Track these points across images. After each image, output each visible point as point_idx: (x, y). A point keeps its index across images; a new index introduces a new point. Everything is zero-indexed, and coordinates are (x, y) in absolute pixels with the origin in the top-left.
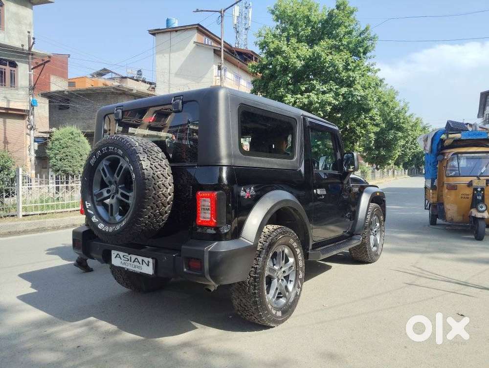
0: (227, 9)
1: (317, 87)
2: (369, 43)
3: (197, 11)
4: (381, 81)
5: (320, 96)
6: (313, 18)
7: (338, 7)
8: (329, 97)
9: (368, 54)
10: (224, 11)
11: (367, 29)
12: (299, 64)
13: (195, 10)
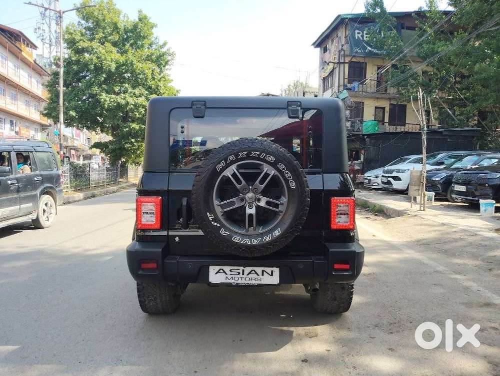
0: (67, 11)
1: (129, 90)
2: (169, 58)
3: (30, 3)
4: (177, 91)
5: (135, 99)
6: (121, 25)
7: (140, 20)
8: (142, 101)
9: (167, 67)
10: (64, 12)
11: (165, 44)
12: (113, 67)
13: (27, 2)
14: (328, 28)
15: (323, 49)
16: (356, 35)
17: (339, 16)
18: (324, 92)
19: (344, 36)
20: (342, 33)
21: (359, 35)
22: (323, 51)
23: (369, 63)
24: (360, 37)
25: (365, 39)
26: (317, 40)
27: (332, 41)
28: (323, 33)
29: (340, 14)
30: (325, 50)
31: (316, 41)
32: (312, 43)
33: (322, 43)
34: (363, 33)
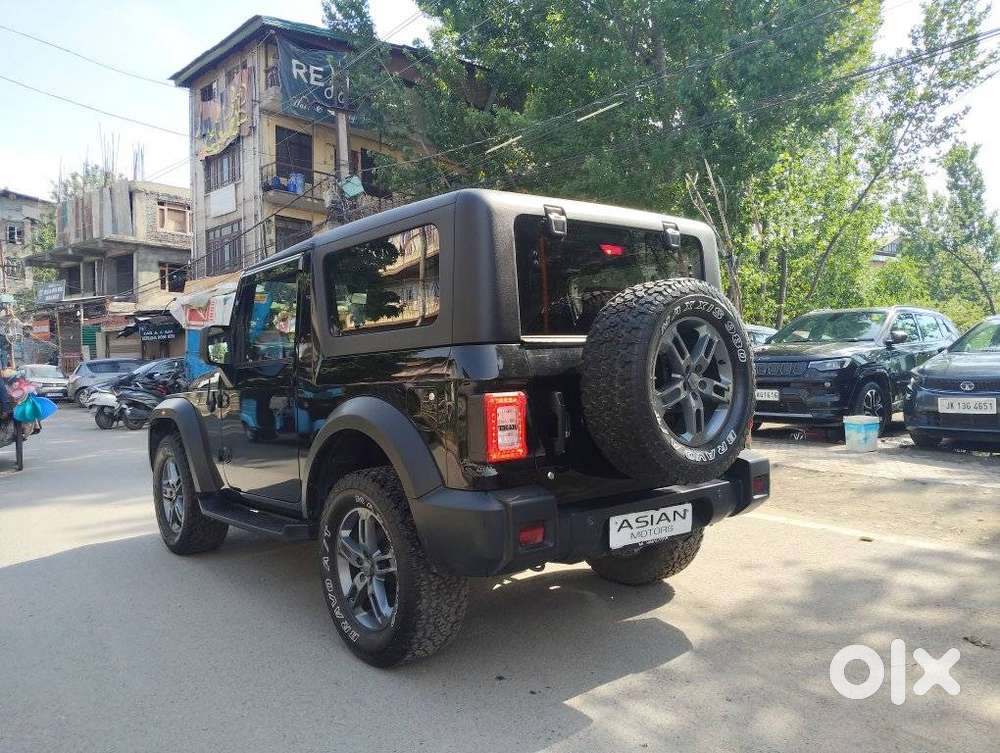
14: (223, 44)
15: (198, 91)
16: (295, 71)
17: (257, 18)
18: (208, 189)
19: (263, 67)
20: (257, 59)
21: (299, 71)
22: (199, 97)
23: (317, 136)
24: (303, 77)
25: (313, 82)
26: (188, 68)
27: (230, 77)
28: (207, 53)
29: (259, 14)
30: (207, 95)
31: (184, 71)
32: (171, 74)
33: (199, 78)
34: (308, 68)
